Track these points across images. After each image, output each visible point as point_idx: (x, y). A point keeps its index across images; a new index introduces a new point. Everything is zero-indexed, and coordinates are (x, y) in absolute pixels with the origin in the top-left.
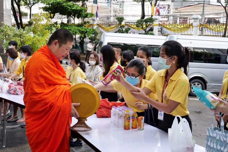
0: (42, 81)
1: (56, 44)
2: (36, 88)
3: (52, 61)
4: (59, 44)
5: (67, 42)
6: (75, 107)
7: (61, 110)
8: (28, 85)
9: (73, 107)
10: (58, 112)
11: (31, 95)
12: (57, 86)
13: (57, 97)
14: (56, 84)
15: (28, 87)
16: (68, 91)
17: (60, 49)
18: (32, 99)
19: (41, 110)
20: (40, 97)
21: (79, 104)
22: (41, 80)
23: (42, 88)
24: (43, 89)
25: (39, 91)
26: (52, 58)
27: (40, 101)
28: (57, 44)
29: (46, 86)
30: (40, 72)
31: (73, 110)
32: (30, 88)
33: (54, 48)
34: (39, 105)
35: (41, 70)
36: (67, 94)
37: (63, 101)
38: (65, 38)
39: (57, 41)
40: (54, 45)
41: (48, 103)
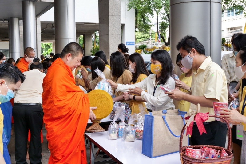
0: (64, 89)
4: (72, 57)
5: (78, 54)
6: (93, 110)
7: (82, 113)
8: (53, 94)
9: (91, 111)
10: (79, 115)
11: (56, 102)
12: (75, 93)
13: (78, 102)
14: (74, 91)
15: (52, 96)
17: (73, 60)
18: (57, 105)
19: (65, 114)
20: (64, 104)
21: (96, 107)
24: (65, 96)
25: (62, 98)
26: (67, 69)
27: (64, 106)
28: (70, 57)
29: (67, 94)
30: (62, 82)
31: (92, 113)
32: (55, 96)
33: (68, 60)
34: (63, 110)
35: (63, 80)
37: (83, 105)
38: (77, 51)
39: (70, 54)
40: (67, 58)
41: (71, 107)
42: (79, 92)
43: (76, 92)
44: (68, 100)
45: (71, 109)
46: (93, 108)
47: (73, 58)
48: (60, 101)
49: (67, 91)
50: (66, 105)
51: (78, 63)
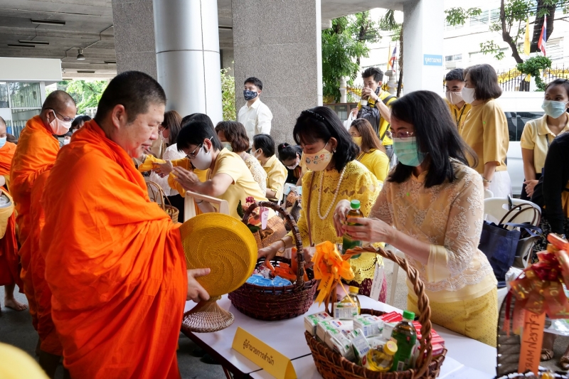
0: (102, 220)
1: (119, 116)
2: (88, 245)
3: (116, 163)
4: (128, 115)
5: (147, 107)
6: (196, 277)
7: (164, 288)
10: (154, 296)
12: (141, 227)
14: (136, 223)
16: (171, 233)
17: (131, 128)
21: (208, 270)
22: (99, 221)
23: (104, 241)
24: (108, 243)
25: (97, 252)
26: (116, 155)
28: (122, 117)
29: (112, 234)
31: (194, 287)
33: (116, 127)
35: (95, 194)
36: (173, 242)
38: (142, 96)
39: (122, 106)
40: (113, 118)
41: (127, 277)
42: (154, 223)
43: (145, 223)
44: (117, 256)
45: (129, 282)
46: (199, 271)
47: (131, 119)
48: (90, 262)
49: (114, 226)
50: (108, 273)
51: (153, 133)
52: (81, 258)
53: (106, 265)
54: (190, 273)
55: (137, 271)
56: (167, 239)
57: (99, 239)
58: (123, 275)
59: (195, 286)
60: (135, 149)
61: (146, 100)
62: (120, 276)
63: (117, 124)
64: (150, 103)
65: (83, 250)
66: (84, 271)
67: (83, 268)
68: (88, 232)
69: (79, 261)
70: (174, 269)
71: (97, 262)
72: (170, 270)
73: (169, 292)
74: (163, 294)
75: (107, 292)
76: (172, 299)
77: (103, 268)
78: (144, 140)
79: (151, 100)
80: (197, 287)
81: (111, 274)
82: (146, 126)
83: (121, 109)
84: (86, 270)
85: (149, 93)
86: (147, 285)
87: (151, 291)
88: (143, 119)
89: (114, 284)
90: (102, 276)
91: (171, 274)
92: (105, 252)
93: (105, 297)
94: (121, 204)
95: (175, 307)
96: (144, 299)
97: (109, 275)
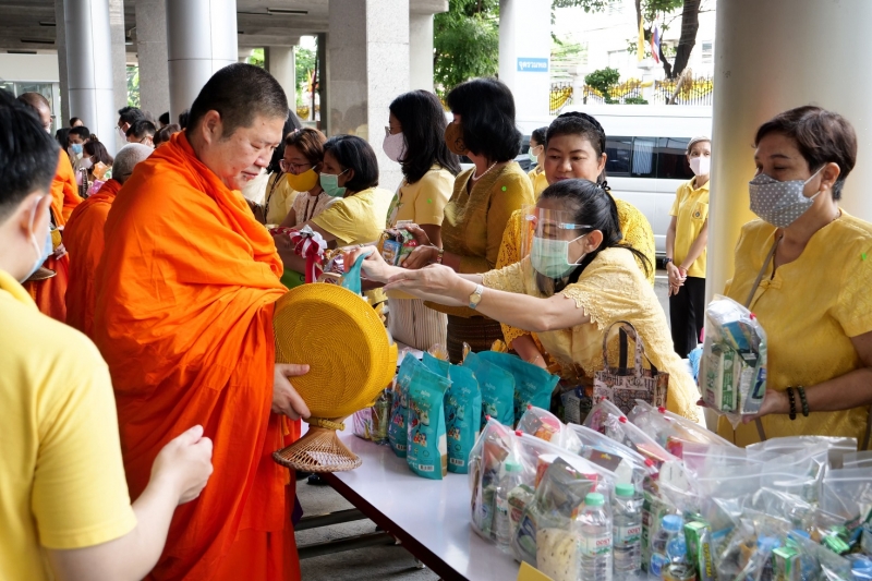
0: (160, 272)
1: (211, 126)
2: (137, 301)
3: (205, 195)
4: (224, 126)
5: (253, 118)
6: (289, 376)
7: (233, 383)
9: (280, 380)
10: (219, 391)
12: (222, 291)
14: (219, 285)
16: (264, 310)
17: (228, 145)
21: (306, 368)
22: (157, 271)
23: (161, 300)
24: (167, 304)
25: (147, 312)
28: (215, 129)
29: (176, 293)
30: (151, 239)
31: (283, 390)
35: (154, 232)
36: (261, 321)
37: (243, 350)
38: (246, 102)
39: (217, 113)
40: (204, 129)
41: (182, 354)
44: (175, 323)
46: (293, 368)
47: (227, 133)
51: (260, 157)
52: (124, 317)
53: (156, 332)
54: (279, 369)
55: (199, 349)
56: (255, 316)
57: (154, 295)
58: (177, 351)
59: (285, 389)
60: (232, 176)
61: (252, 108)
62: (173, 351)
63: (209, 139)
64: (257, 113)
65: (127, 306)
66: (126, 335)
67: (126, 331)
68: (138, 282)
69: (122, 321)
70: (253, 358)
71: (145, 326)
72: (247, 359)
73: (240, 391)
74: (230, 393)
75: (154, 371)
76: (245, 402)
77: (151, 336)
78: (245, 166)
79: (259, 109)
80: (287, 392)
81: (161, 346)
82: (247, 146)
83: (215, 117)
84: (129, 335)
85: (259, 99)
86: (209, 373)
87: (214, 383)
88: (244, 136)
89: (164, 361)
90: (147, 347)
91: (247, 365)
92: (158, 314)
93: (152, 378)
94: (196, 252)
95: (250, 415)
96: (203, 391)
97: (157, 348)
